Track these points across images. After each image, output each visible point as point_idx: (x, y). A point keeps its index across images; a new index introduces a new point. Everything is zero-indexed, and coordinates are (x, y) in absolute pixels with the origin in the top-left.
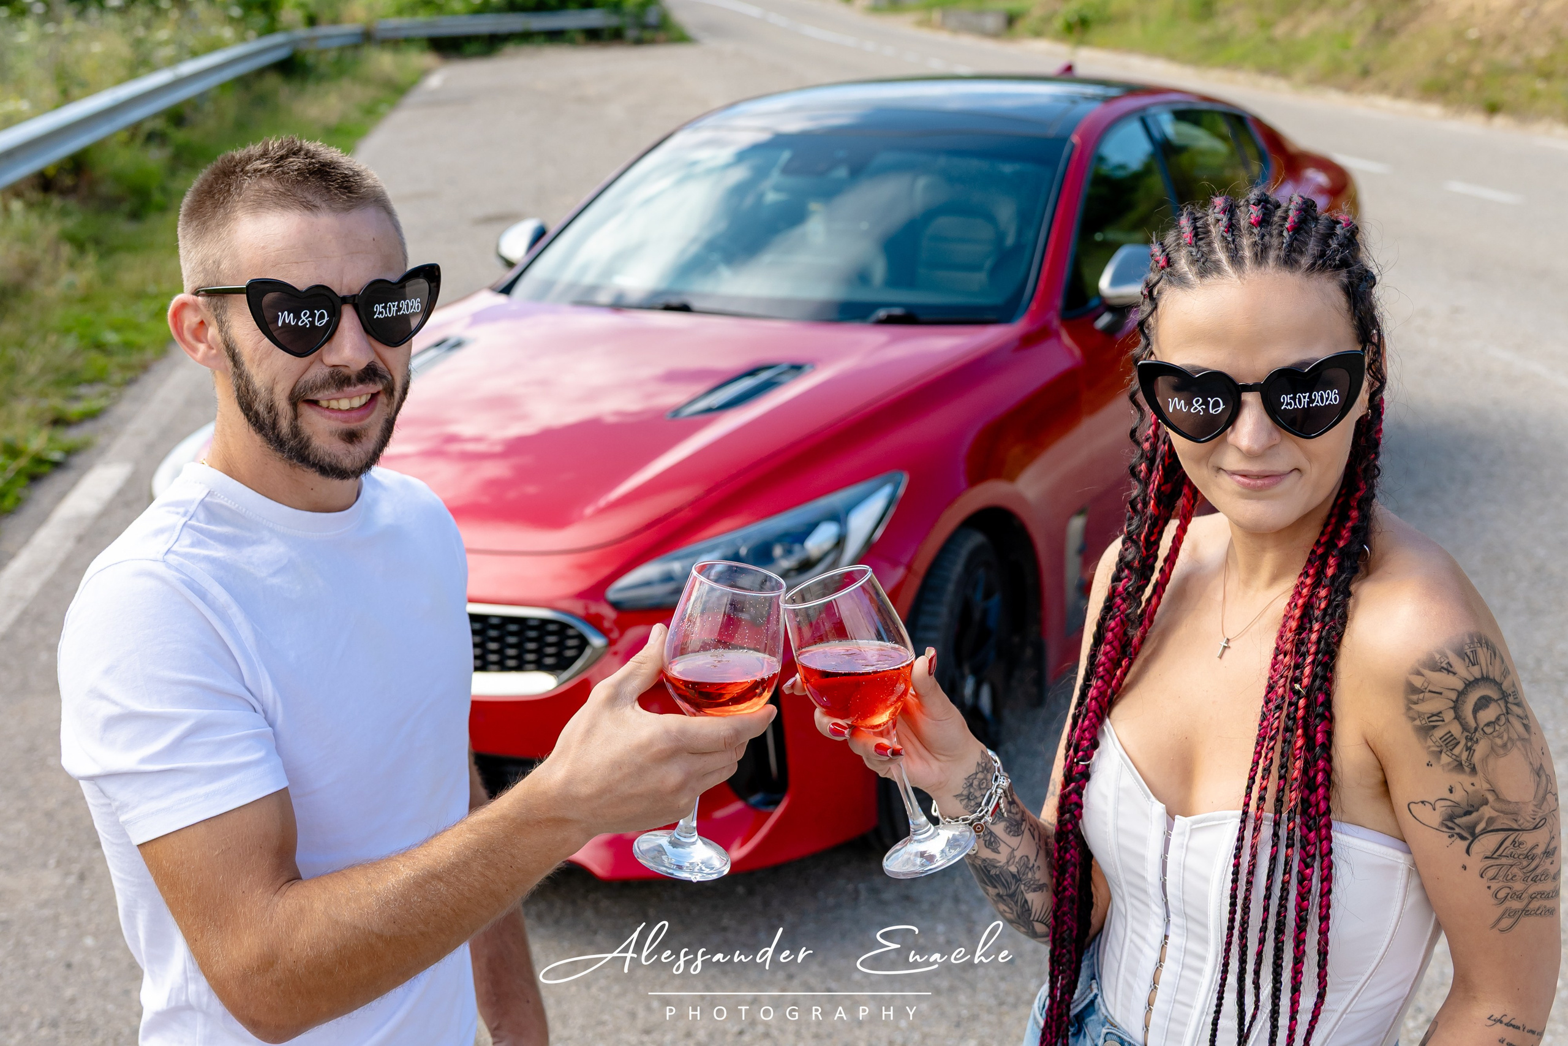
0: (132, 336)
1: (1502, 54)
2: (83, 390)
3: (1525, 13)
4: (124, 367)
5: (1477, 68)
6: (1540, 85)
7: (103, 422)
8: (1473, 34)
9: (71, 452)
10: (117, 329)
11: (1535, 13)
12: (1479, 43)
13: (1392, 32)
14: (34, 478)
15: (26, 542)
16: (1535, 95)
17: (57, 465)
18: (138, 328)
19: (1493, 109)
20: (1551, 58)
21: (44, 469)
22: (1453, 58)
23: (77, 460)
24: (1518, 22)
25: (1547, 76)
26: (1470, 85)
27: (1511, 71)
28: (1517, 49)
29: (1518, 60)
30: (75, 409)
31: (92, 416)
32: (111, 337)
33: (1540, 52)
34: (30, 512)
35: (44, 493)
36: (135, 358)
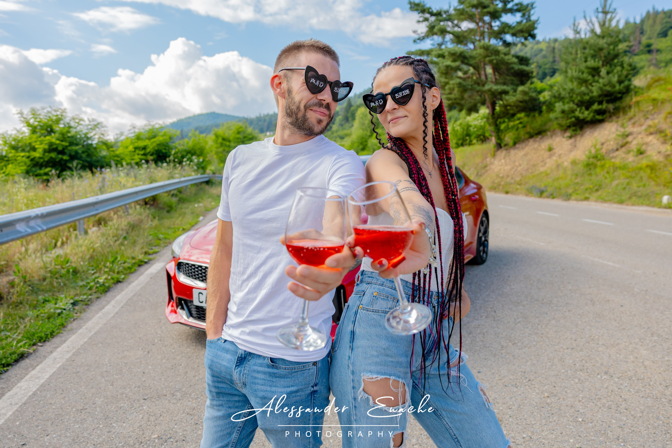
0: (167, 236)
1: (509, 180)
2: (153, 248)
3: (514, 170)
4: (164, 243)
5: (502, 183)
6: (518, 187)
7: (158, 254)
8: (501, 175)
9: (150, 260)
10: (162, 234)
11: (516, 170)
12: (503, 177)
13: (481, 176)
14: (140, 266)
15: (137, 279)
16: (517, 189)
17: (146, 263)
18: (168, 234)
19: (507, 193)
20: (521, 180)
21: (143, 263)
22: (496, 181)
23: (151, 262)
24: (512, 172)
25: (520, 185)
26: (501, 187)
27: (511, 184)
28: (512, 178)
29: (513, 181)
30: (151, 251)
31: (156, 253)
32: (161, 236)
33: (518, 179)
34: (138, 273)
35: (142, 269)
36: (167, 241)
